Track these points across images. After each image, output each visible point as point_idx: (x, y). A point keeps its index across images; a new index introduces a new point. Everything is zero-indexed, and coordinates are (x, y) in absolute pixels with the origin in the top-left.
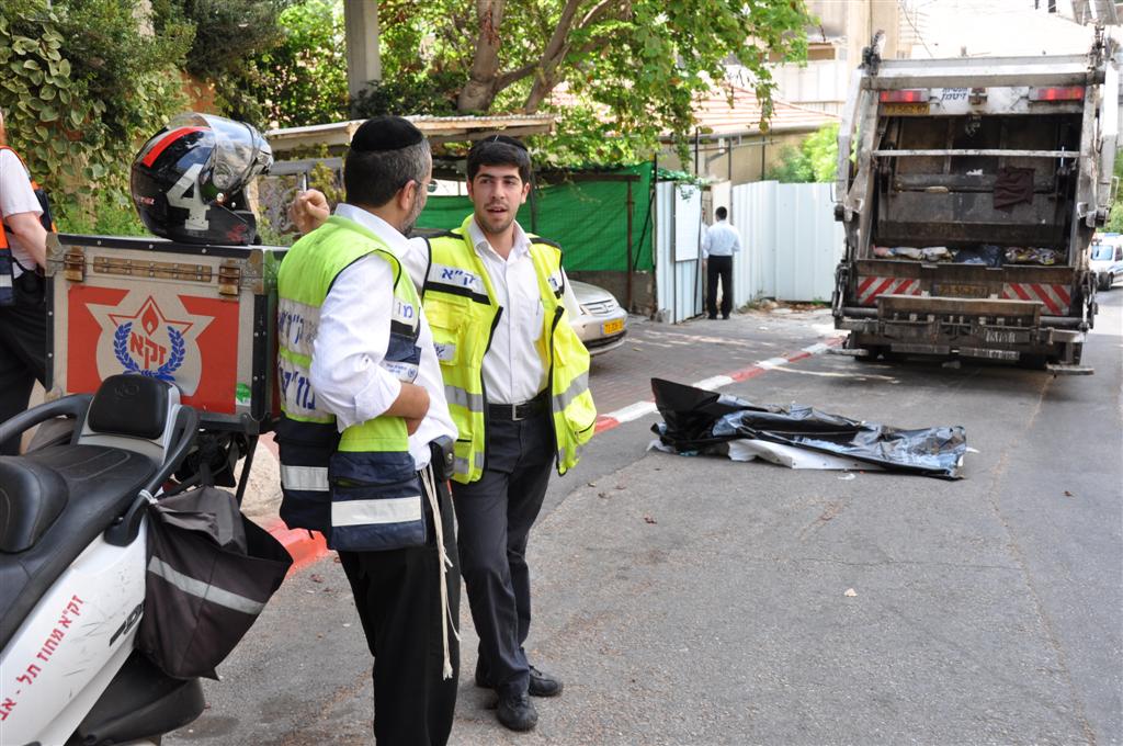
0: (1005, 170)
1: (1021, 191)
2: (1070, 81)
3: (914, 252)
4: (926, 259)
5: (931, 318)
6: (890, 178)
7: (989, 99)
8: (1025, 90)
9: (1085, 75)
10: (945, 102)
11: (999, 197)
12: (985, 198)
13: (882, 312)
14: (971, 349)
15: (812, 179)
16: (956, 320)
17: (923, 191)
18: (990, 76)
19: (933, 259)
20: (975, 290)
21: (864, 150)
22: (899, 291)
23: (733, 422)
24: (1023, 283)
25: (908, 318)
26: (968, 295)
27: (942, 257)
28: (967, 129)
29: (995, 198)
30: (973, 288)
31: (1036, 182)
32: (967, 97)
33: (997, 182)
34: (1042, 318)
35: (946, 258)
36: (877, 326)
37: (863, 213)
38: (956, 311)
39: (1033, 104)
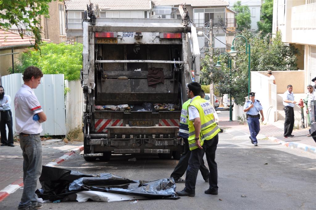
0: (151, 69)
1: (159, 78)
2: (177, 30)
3: (114, 107)
5: (132, 136)
6: (102, 73)
7: (143, 37)
8: (157, 34)
9: (183, 28)
10: (124, 38)
11: (150, 81)
12: (144, 82)
13: (109, 135)
14: (149, 149)
16: (143, 137)
18: (145, 27)
21: (91, 60)
22: (114, 125)
23: (78, 183)
24: (167, 119)
25: (122, 137)
26: (144, 125)
27: (126, 109)
28: (134, 51)
29: (148, 82)
30: (146, 122)
31: (165, 74)
32: (134, 36)
33: (149, 74)
35: (128, 109)
36: (107, 142)
37: (94, 90)
38: (142, 133)
39: (161, 40)
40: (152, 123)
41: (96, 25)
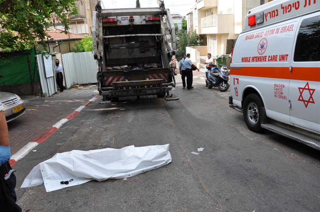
0: (141, 41)
1: (146, 47)
3: (118, 68)
4: (122, 69)
5: (130, 88)
6: (109, 45)
7: (135, 20)
9: (161, 12)
10: (122, 22)
11: (141, 49)
12: (137, 50)
13: (114, 88)
14: (143, 96)
15: (84, 51)
16: (138, 88)
17: (119, 49)
18: (135, 12)
19: (124, 69)
20: (141, 78)
21: (100, 36)
22: (118, 80)
24: (154, 74)
25: (123, 89)
26: (139, 79)
27: (126, 68)
28: (129, 29)
29: (139, 49)
31: (150, 44)
32: (128, 20)
33: (140, 45)
34: (163, 84)
35: (128, 68)
36: (113, 93)
37: (103, 56)
38: (137, 85)
39: (147, 21)
40: (144, 78)
41: (102, 13)
